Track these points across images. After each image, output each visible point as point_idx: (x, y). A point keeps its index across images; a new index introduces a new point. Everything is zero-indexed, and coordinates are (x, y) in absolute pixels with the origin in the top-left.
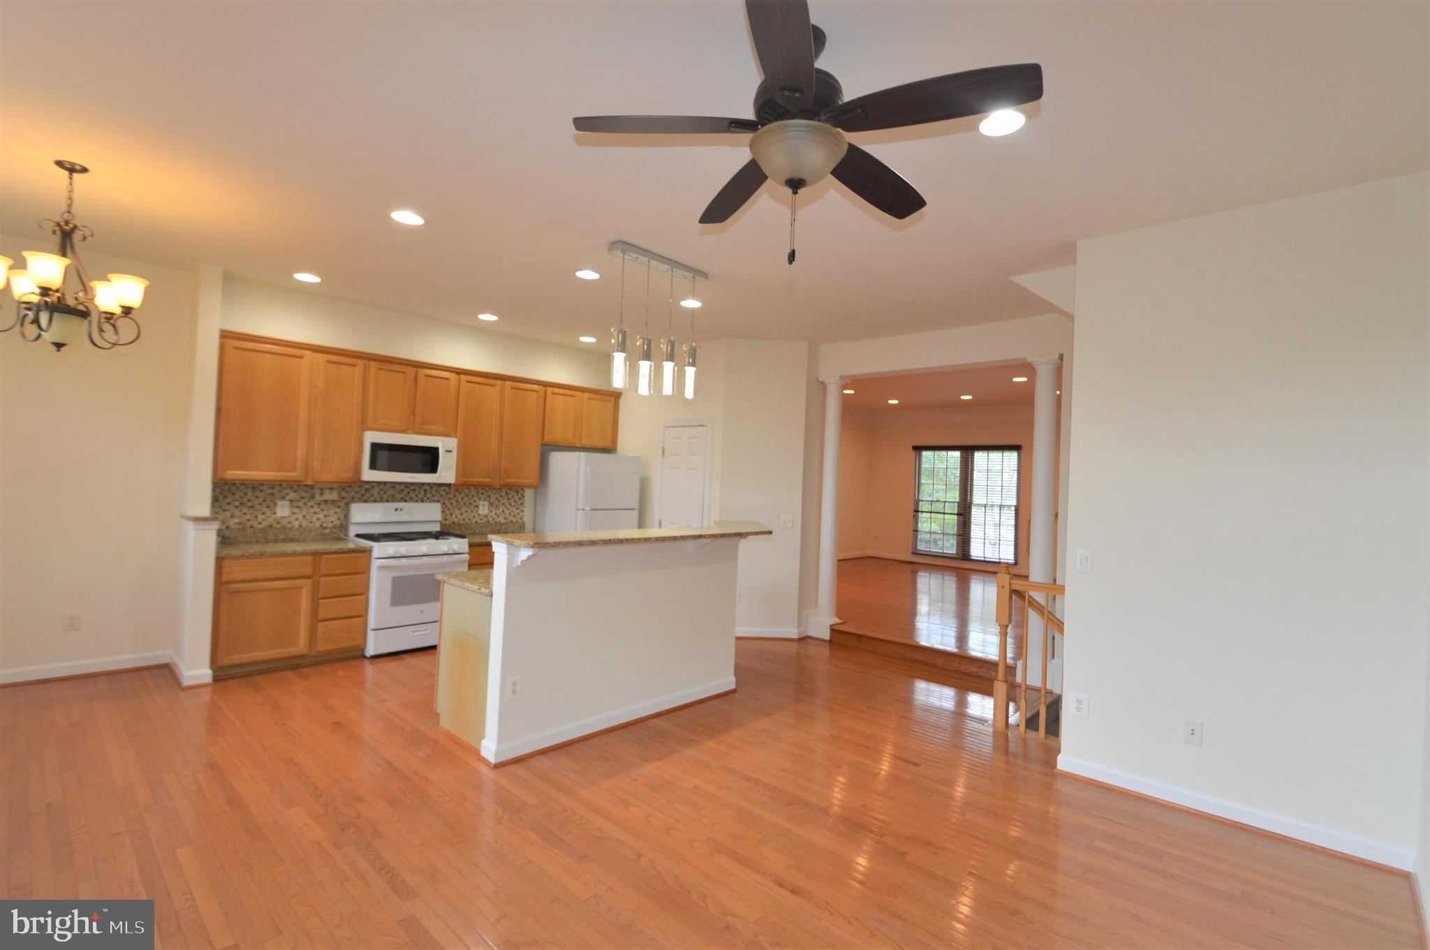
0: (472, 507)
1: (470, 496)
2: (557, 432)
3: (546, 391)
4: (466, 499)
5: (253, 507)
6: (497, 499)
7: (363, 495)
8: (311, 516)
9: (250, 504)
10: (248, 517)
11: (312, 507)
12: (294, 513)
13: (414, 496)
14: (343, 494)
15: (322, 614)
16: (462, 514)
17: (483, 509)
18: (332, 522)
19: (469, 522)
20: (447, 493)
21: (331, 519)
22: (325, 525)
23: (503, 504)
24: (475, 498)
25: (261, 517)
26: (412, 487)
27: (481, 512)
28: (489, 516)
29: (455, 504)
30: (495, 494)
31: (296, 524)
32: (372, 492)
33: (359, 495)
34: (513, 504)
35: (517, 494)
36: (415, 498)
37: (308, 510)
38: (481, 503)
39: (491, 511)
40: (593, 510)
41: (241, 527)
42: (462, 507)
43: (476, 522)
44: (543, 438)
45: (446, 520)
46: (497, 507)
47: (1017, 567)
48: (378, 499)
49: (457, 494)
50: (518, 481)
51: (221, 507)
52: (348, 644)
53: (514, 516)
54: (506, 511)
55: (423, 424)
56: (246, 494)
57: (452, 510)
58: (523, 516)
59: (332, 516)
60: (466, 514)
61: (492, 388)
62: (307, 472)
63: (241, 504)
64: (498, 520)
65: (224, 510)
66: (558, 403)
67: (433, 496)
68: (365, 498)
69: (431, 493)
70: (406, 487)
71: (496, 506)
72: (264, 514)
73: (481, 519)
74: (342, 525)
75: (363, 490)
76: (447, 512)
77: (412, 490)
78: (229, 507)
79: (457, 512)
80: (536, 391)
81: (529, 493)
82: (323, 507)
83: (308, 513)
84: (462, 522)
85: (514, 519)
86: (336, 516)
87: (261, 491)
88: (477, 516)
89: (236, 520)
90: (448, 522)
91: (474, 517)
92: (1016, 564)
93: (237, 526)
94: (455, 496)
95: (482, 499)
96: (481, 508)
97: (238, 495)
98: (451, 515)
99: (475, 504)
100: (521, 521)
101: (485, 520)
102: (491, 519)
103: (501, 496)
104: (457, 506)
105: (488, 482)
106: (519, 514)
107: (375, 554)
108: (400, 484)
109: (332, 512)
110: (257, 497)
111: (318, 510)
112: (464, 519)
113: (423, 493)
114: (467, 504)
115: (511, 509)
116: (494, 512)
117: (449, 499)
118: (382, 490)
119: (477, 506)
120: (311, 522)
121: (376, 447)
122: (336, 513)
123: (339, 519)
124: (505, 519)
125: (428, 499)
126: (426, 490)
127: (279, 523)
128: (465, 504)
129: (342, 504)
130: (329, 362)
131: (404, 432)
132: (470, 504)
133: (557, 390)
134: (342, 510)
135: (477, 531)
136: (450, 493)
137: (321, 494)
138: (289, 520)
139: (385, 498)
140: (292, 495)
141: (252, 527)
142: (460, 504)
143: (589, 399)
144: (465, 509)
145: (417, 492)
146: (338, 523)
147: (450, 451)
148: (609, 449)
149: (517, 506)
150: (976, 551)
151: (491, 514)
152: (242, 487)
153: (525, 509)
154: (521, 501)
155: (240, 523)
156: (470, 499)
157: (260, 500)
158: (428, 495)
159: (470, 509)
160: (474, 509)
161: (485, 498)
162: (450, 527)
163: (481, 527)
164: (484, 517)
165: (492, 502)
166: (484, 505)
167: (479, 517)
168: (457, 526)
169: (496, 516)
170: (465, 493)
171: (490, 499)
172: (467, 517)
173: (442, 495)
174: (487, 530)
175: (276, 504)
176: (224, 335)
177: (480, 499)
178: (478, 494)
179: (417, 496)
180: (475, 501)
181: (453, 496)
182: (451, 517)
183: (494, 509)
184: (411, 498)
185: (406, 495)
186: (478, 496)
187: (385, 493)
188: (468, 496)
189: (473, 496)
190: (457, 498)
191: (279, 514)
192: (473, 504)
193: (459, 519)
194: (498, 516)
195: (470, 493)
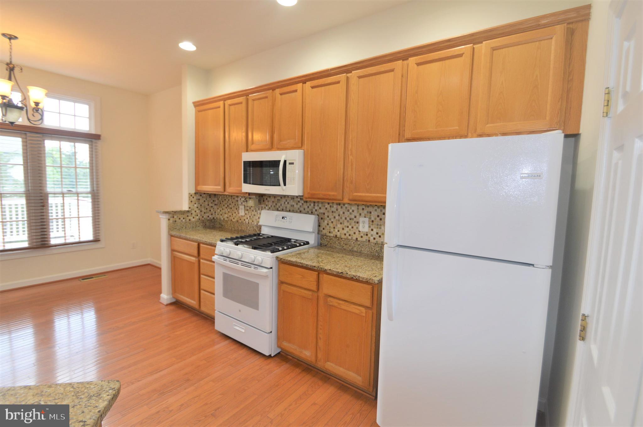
0: (353, 224)
1: (351, 211)
4: (347, 214)
5: (231, 208)
6: (378, 216)
10: (230, 214)
12: (246, 214)
13: (306, 207)
16: (343, 229)
17: (364, 225)
19: (350, 237)
20: (331, 206)
24: (356, 214)
27: (361, 229)
28: (369, 235)
29: (337, 217)
30: (376, 210)
31: (247, 221)
37: (252, 213)
38: (361, 219)
39: (372, 230)
42: (343, 221)
43: (357, 239)
44: (401, 136)
45: (330, 232)
49: (339, 208)
55: (280, 140)
56: (229, 201)
57: (334, 223)
60: (346, 229)
61: (338, 85)
62: (224, 186)
63: (228, 206)
65: (223, 209)
67: (320, 208)
68: (277, 206)
69: (318, 206)
71: (378, 225)
72: (235, 213)
73: (362, 237)
76: (331, 225)
79: (339, 226)
84: (343, 236)
87: (234, 199)
88: (357, 233)
90: (332, 235)
91: (355, 233)
94: (337, 210)
95: (363, 215)
96: (361, 224)
97: (226, 201)
98: (334, 228)
99: (355, 220)
101: (365, 238)
102: (372, 239)
103: (383, 214)
104: (339, 220)
105: (333, 195)
112: (345, 234)
113: (312, 205)
114: (348, 219)
116: (375, 230)
117: (333, 212)
119: (358, 223)
120: (253, 221)
127: (241, 219)
128: (346, 219)
132: (350, 219)
135: (355, 249)
136: (333, 207)
138: (245, 218)
141: (232, 220)
142: (341, 218)
144: (346, 224)
147: (293, 164)
151: (372, 232)
155: (228, 218)
156: (351, 214)
157: (234, 204)
158: (316, 208)
159: (350, 224)
160: (355, 225)
161: (365, 215)
162: (331, 239)
163: (359, 245)
164: (364, 234)
165: (373, 219)
166: (364, 222)
167: (359, 234)
168: (337, 243)
169: (378, 236)
170: (346, 208)
171: (370, 216)
172: (348, 232)
173: (326, 209)
174: (365, 250)
175: (239, 207)
176: (197, 104)
177: (360, 214)
178: (358, 209)
179: (308, 207)
180: (355, 217)
181: (335, 210)
182: (334, 231)
183: (375, 228)
184: (304, 209)
185: (301, 206)
186: (358, 212)
187: (288, 203)
188: (348, 211)
189: (353, 211)
190: (339, 213)
191: (241, 214)
192: (353, 219)
193: (341, 234)
194: (380, 236)
195: (351, 208)
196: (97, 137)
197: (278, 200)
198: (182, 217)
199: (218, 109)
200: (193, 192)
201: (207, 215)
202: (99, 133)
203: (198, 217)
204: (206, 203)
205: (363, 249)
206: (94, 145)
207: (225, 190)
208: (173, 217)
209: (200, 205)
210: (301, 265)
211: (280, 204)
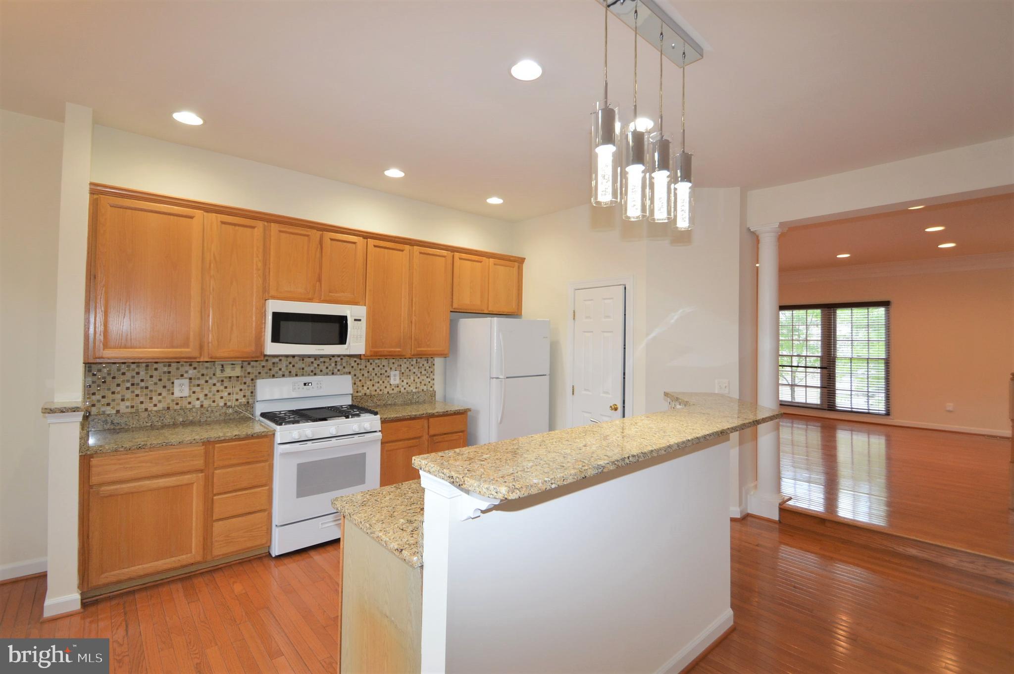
0: (384, 378)
1: (381, 366)
2: (465, 298)
3: (453, 256)
4: (377, 369)
5: (147, 388)
7: (270, 370)
8: (214, 395)
9: (143, 384)
10: (141, 399)
11: (214, 385)
12: (194, 392)
13: (324, 368)
14: (249, 369)
15: (217, 513)
16: (373, 386)
17: (395, 379)
18: (237, 400)
19: (381, 393)
20: (358, 364)
21: (235, 397)
22: (229, 404)
23: (414, 373)
24: (386, 368)
25: (156, 399)
26: (322, 360)
27: (392, 382)
28: (400, 386)
29: (366, 375)
30: (405, 363)
31: (198, 404)
32: (280, 366)
33: (266, 370)
34: (424, 372)
35: (428, 363)
36: (325, 370)
37: (210, 388)
38: (392, 373)
39: (403, 381)
40: (507, 378)
41: (133, 410)
42: (373, 377)
43: (388, 392)
44: (452, 306)
45: (357, 392)
46: (408, 377)
47: (890, 417)
48: (287, 373)
49: (368, 364)
50: (429, 349)
51: (109, 389)
52: (249, 544)
53: (425, 385)
54: (417, 380)
55: (330, 292)
56: (138, 373)
58: (434, 384)
59: (237, 394)
60: (377, 385)
62: (201, 347)
63: (133, 385)
64: (409, 389)
65: (113, 393)
66: (465, 268)
67: (344, 367)
68: (272, 372)
69: (341, 365)
70: (315, 360)
71: (407, 376)
72: (160, 394)
73: (393, 389)
74: (248, 402)
75: (270, 364)
76: (358, 383)
77: (321, 362)
78: (119, 389)
79: (368, 383)
80: (444, 257)
81: (438, 361)
82: (226, 384)
83: (210, 392)
84: (373, 393)
85: (425, 388)
86: (242, 394)
87: (156, 369)
88: (388, 386)
89: (128, 403)
90: (360, 394)
91: (386, 387)
92: (888, 414)
93: (129, 410)
94: (366, 367)
95: (393, 368)
96: (392, 378)
97: (129, 375)
98: (363, 386)
99: (386, 374)
100: (431, 389)
101: (396, 390)
102: (402, 389)
103: (412, 365)
104: (368, 378)
106: (429, 382)
107: (278, 439)
108: (309, 356)
109: (237, 389)
110: (151, 377)
111: (222, 388)
113: (333, 365)
114: (379, 374)
115: (422, 378)
116: (405, 381)
118: (290, 363)
119: (388, 377)
120: (214, 402)
121: (278, 318)
122: (241, 390)
123: (244, 396)
124: (416, 388)
125: (339, 370)
126: (336, 362)
127: (177, 404)
129: (248, 380)
130: (223, 223)
131: (310, 300)
132: (381, 374)
133: (464, 256)
134: (248, 386)
135: (389, 402)
136: (361, 364)
137: (222, 371)
138: (189, 400)
139: (294, 373)
140: (192, 373)
141: (146, 410)
142: (371, 375)
143: (495, 264)
144: (376, 379)
145: (327, 364)
146: (244, 400)
147: (360, 320)
148: (515, 313)
149: (428, 375)
150: (842, 401)
151: (403, 383)
152: (133, 366)
153: (435, 377)
154: (432, 370)
155: (132, 407)
156: (381, 369)
157: (155, 379)
158: (339, 367)
159: (381, 379)
160: (386, 379)
161: (396, 368)
162: (362, 399)
164: (395, 387)
165: (403, 371)
166: (395, 375)
167: (391, 387)
168: (369, 401)
169: (408, 385)
170: (376, 364)
171: (401, 368)
172: (378, 388)
173: (352, 367)
174: (399, 401)
175: (173, 383)
177: (391, 368)
178: (389, 363)
179: (327, 368)
180: (386, 371)
181: (364, 367)
182: (363, 389)
183: (405, 379)
184: (321, 371)
185: (315, 368)
186: (389, 366)
187: (293, 366)
188: (379, 366)
189: (384, 366)
190: (368, 369)
191: (177, 394)
192: (384, 374)
193: (371, 391)
194: (410, 386)
195: (381, 364)
197: (274, 363)
199: (187, 220)
207: (200, 355)
211: (278, 368)
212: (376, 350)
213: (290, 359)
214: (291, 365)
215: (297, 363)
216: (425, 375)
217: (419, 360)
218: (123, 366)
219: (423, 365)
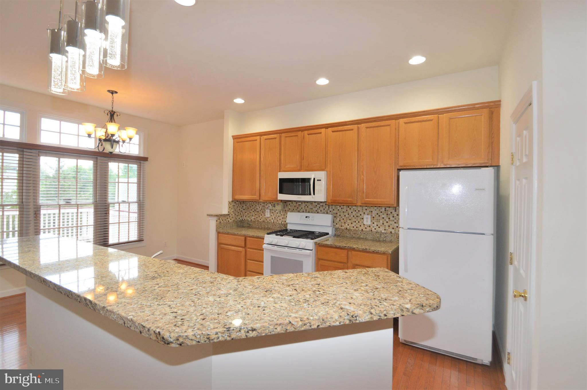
0: (359, 219)
1: (357, 211)
2: (413, 157)
3: (398, 123)
4: (354, 213)
5: (258, 212)
6: (377, 214)
9: (257, 210)
10: (257, 216)
11: (278, 213)
12: (271, 216)
13: (322, 209)
16: (352, 223)
17: (367, 220)
19: (357, 229)
20: (342, 208)
23: (383, 218)
24: (360, 213)
25: (260, 217)
26: (321, 204)
27: (365, 223)
28: (371, 227)
29: (347, 216)
30: (376, 210)
31: (273, 221)
33: (296, 208)
34: (392, 218)
35: (395, 211)
36: (323, 211)
38: (365, 216)
39: (373, 223)
42: (352, 218)
43: (362, 230)
45: (341, 226)
46: (378, 221)
48: (305, 211)
49: (348, 209)
53: (393, 228)
54: (385, 224)
56: (256, 206)
57: (345, 220)
60: (354, 223)
62: (260, 195)
63: (255, 210)
64: (379, 230)
67: (334, 210)
68: (299, 209)
69: (332, 208)
70: (318, 204)
71: (377, 219)
72: (262, 215)
73: (366, 228)
77: (321, 206)
79: (348, 221)
80: (389, 125)
84: (352, 228)
87: (261, 205)
88: (362, 225)
89: (253, 217)
90: (343, 228)
91: (360, 226)
93: (254, 220)
94: (347, 210)
95: (366, 213)
96: (365, 220)
97: (254, 206)
98: (345, 223)
99: (361, 217)
100: (398, 232)
101: (368, 229)
102: (373, 229)
103: (381, 212)
104: (348, 218)
110: (259, 207)
111: (280, 215)
112: (353, 227)
113: (327, 208)
114: (355, 216)
115: (391, 222)
116: (375, 223)
117: (343, 212)
118: (306, 205)
119: (362, 219)
120: (277, 221)
121: (282, 181)
124: (385, 230)
125: (330, 211)
127: (267, 220)
128: (354, 216)
130: (267, 139)
132: (357, 216)
135: (362, 237)
136: (344, 209)
138: (270, 219)
141: (258, 221)
142: (350, 216)
144: (354, 220)
145: (324, 207)
147: (322, 181)
151: (373, 225)
154: (398, 217)
156: (357, 213)
157: (260, 209)
158: (330, 209)
159: (357, 220)
160: (361, 220)
161: (368, 213)
162: (343, 231)
163: (365, 234)
164: (368, 226)
165: (373, 216)
166: (367, 218)
167: (364, 226)
168: (348, 233)
169: (378, 227)
170: (354, 209)
171: (372, 214)
172: (355, 225)
173: (338, 210)
174: (369, 237)
175: (265, 211)
176: (235, 138)
177: (364, 213)
178: (362, 209)
179: (324, 209)
180: (361, 215)
181: (345, 211)
182: (345, 225)
183: (375, 222)
184: (321, 211)
185: (318, 209)
186: (362, 211)
187: (308, 207)
188: (355, 211)
189: (359, 211)
190: (348, 212)
191: (266, 216)
192: (359, 217)
193: (350, 227)
194: (379, 227)
195: (357, 209)
196: (145, 159)
197: (299, 205)
198: (224, 218)
199: (255, 141)
200: (231, 200)
201: (239, 217)
202: (146, 156)
203: (233, 219)
204: (238, 208)
205: (367, 236)
206: (142, 165)
207: (260, 199)
208: (219, 219)
209: (234, 210)
210: (335, 246)
211: (301, 208)
212: (335, 199)
213: (306, 204)
214: (307, 206)
215: (309, 205)
216: (393, 221)
217: (387, 209)
218: (252, 203)
219: (391, 213)
